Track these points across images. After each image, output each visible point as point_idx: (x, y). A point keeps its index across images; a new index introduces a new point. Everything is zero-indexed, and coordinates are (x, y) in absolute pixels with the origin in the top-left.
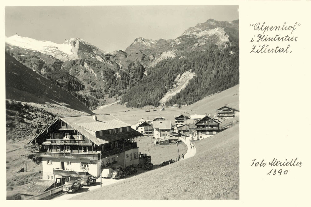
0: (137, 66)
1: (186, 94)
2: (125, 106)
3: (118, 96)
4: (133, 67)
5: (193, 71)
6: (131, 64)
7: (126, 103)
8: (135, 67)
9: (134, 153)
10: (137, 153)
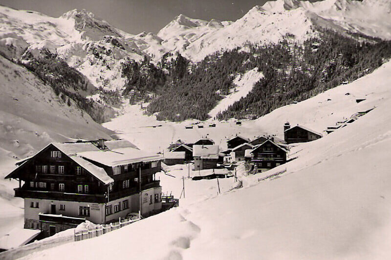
0: (175, 58)
1: (249, 104)
2: (155, 117)
3: (144, 103)
4: (169, 59)
5: (259, 71)
6: (166, 55)
7: (157, 113)
8: (172, 60)
9: (155, 195)
10: (159, 195)
